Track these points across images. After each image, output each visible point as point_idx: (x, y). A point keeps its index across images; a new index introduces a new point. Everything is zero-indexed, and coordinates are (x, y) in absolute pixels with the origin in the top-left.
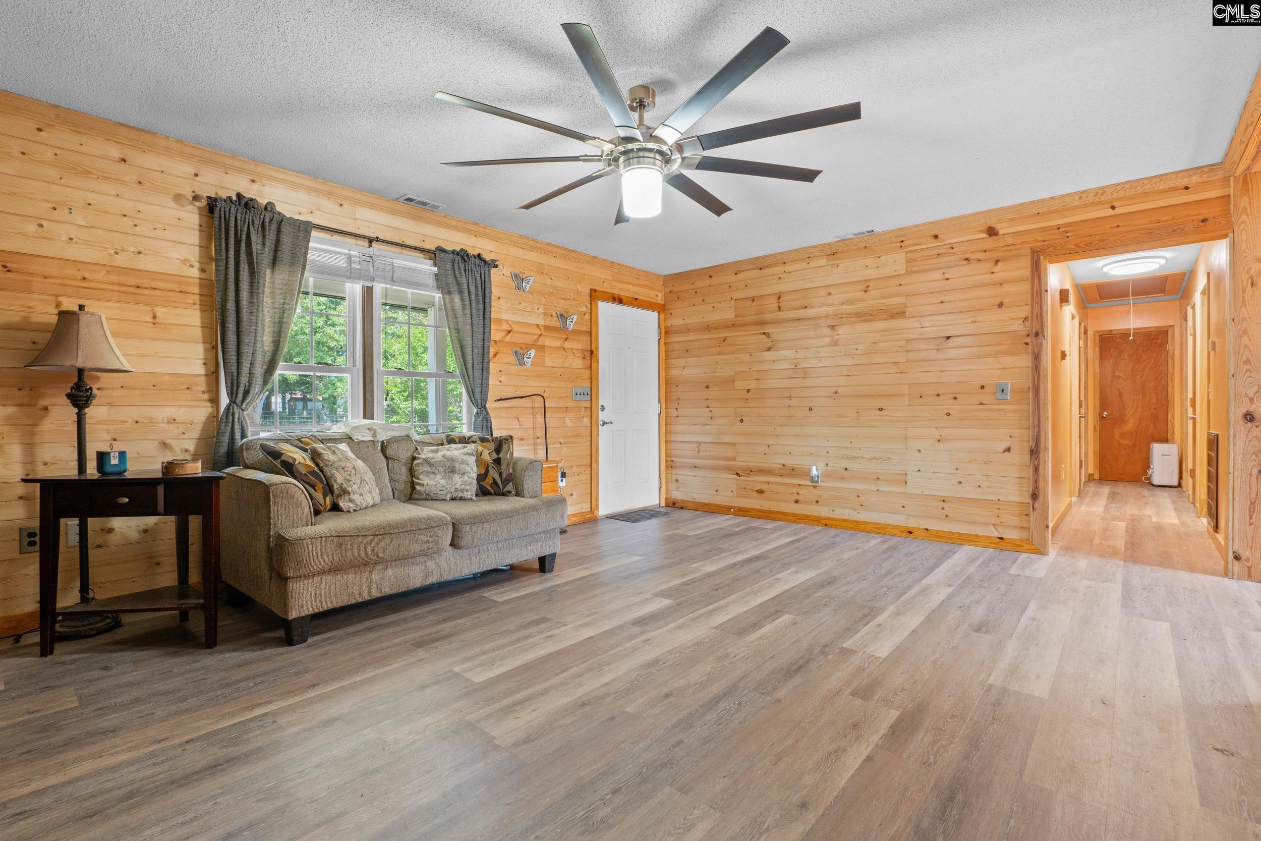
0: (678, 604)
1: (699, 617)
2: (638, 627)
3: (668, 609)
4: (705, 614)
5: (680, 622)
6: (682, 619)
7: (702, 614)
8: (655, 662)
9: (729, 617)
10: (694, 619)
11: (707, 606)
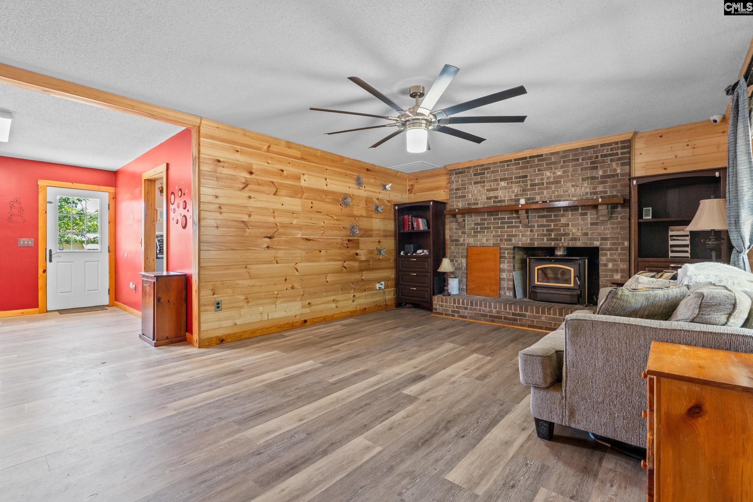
0: (399, 389)
1: (387, 380)
2: (422, 375)
3: (405, 386)
4: (382, 382)
5: (398, 377)
6: (396, 379)
7: (384, 382)
8: (410, 360)
9: (368, 380)
10: (390, 378)
11: (378, 389)
